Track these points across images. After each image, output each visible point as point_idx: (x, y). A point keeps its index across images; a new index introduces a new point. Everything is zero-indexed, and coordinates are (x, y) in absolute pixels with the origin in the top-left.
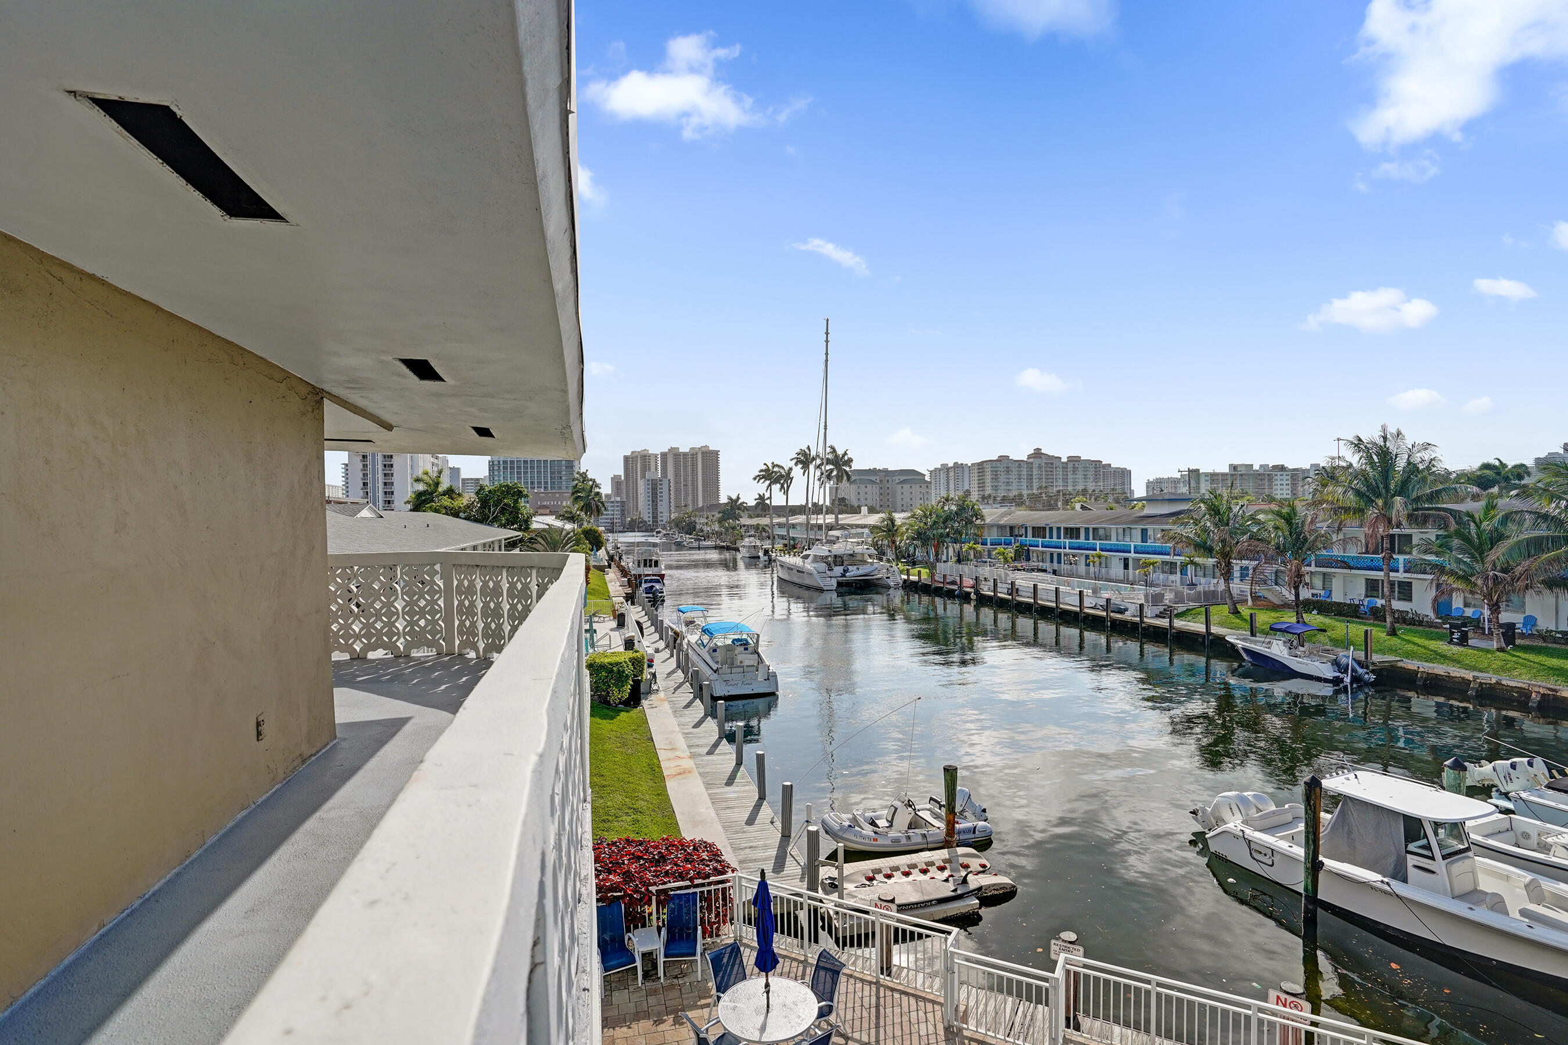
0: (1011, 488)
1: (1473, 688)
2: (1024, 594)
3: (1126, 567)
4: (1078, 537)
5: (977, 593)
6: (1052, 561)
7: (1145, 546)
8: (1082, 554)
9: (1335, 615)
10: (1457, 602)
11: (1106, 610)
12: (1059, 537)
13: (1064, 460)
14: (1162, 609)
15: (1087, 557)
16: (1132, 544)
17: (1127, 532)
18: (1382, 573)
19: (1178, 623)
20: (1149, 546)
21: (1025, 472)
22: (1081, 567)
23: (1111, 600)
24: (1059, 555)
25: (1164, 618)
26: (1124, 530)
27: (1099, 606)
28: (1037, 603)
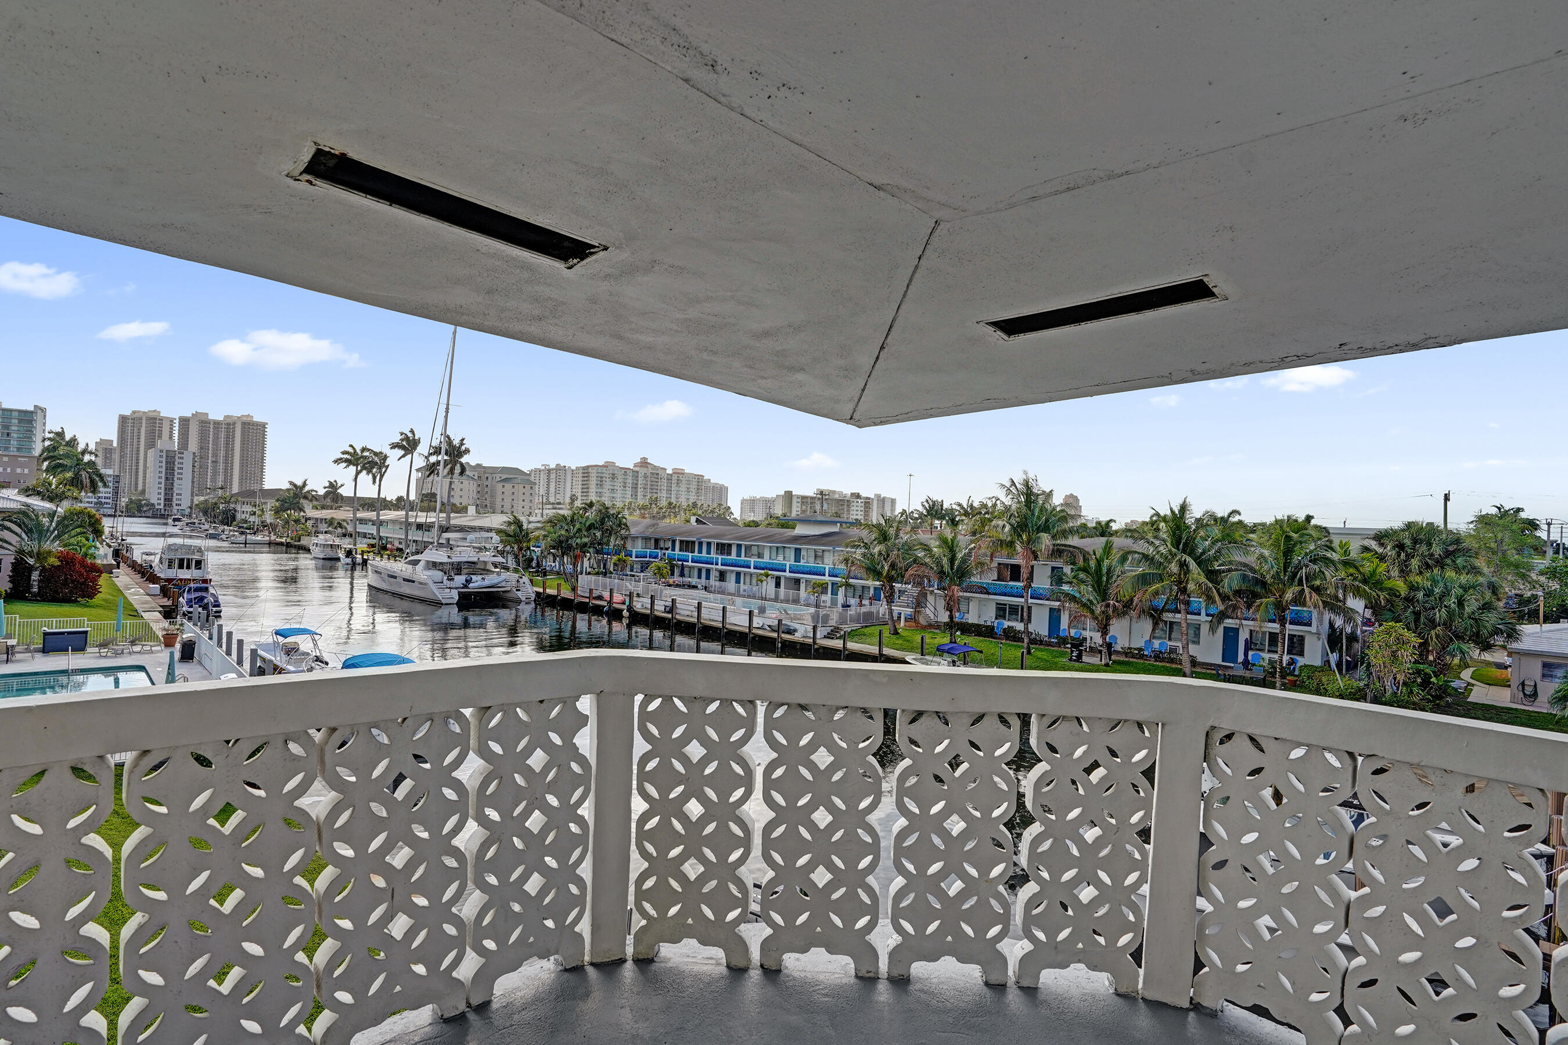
0: (615, 495)
2: (682, 612)
3: (778, 585)
4: (729, 554)
5: (630, 609)
6: (700, 577)
7: (797, 566)
8: (732, 571)
9: (975, 635)
10: (1064, 623)
11: (778, 631)
13: (669, 471)
14: (829, 629)
15: (738, 574)
16: (788, 564)
17: (781, 551)
18: (1022, 600)
19: (852, 646)
20: (804, 566)
21: (630, 481)
22: (731, 584)
23: (780, 621)
24: (708, 571)
25: (833, 638)
26: (777, 548)
27: (769, 626)
28: (700, 623)
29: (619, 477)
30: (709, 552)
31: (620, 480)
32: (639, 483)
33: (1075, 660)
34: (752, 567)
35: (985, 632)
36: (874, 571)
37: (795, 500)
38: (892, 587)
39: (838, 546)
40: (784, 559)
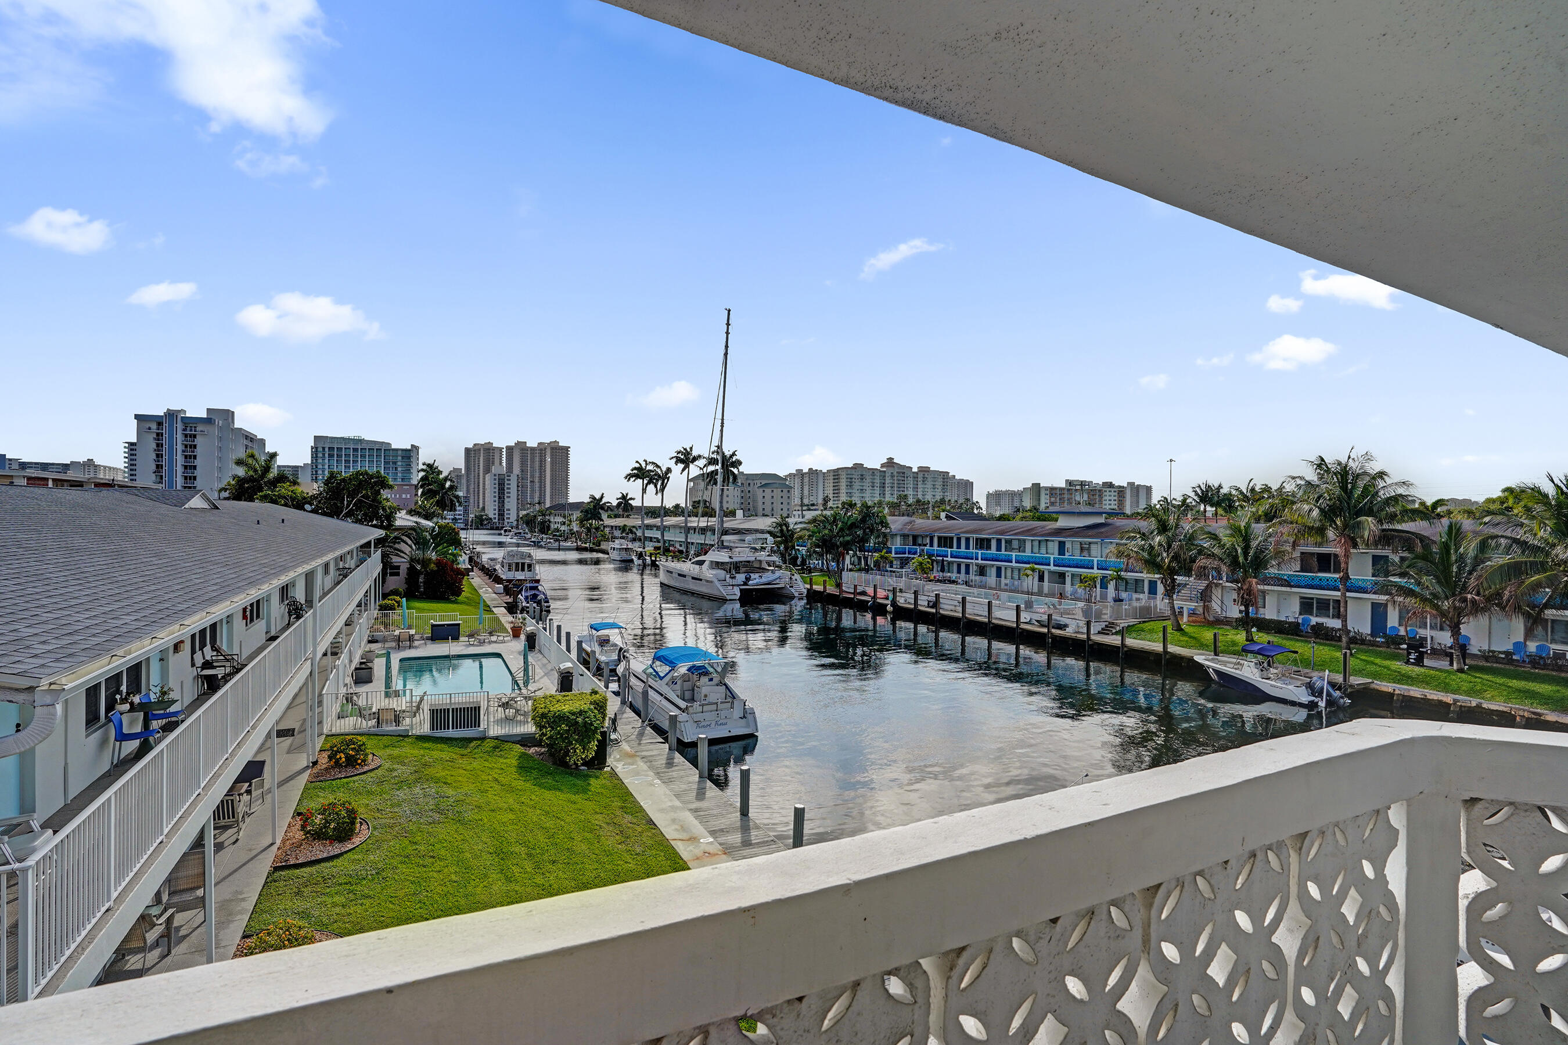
0: (863, 495)
1: (1453, 712)
2: (946, 607)
3: (1041, 578)
4: (989, 548)
5: (894, 603)
6: (959, 572)
7: (1062, 559)
8: (993, 566)
9: (1276, 633)
10: (1393, 619)
11: (1048, 626)
12: (967, 547)
13: (915, 469)
14: (1103, 625)
15: (999, 569)
16: (1052, 557)
17: (1043, 545)
18: (1339, 593)
19: (1131, 642)
20: (1070, 560)
21: (878, 481)
22: (991, 579)
23: (1050, 616)
24: (967, 566)
25: (1108, 634)
26: (1040, 541)
27: (1037, 621)
28: (966, 618)
29: (867, 477)
31: (868, 481)
32: (887, 482)
33: (1413, 664)
34: (1014, 561)
35: (1291, 630)
36: (1152, 563)
37: (1043, 493)
38: (1174, 580)
39: (1107, 537)
40: (1047, 553)
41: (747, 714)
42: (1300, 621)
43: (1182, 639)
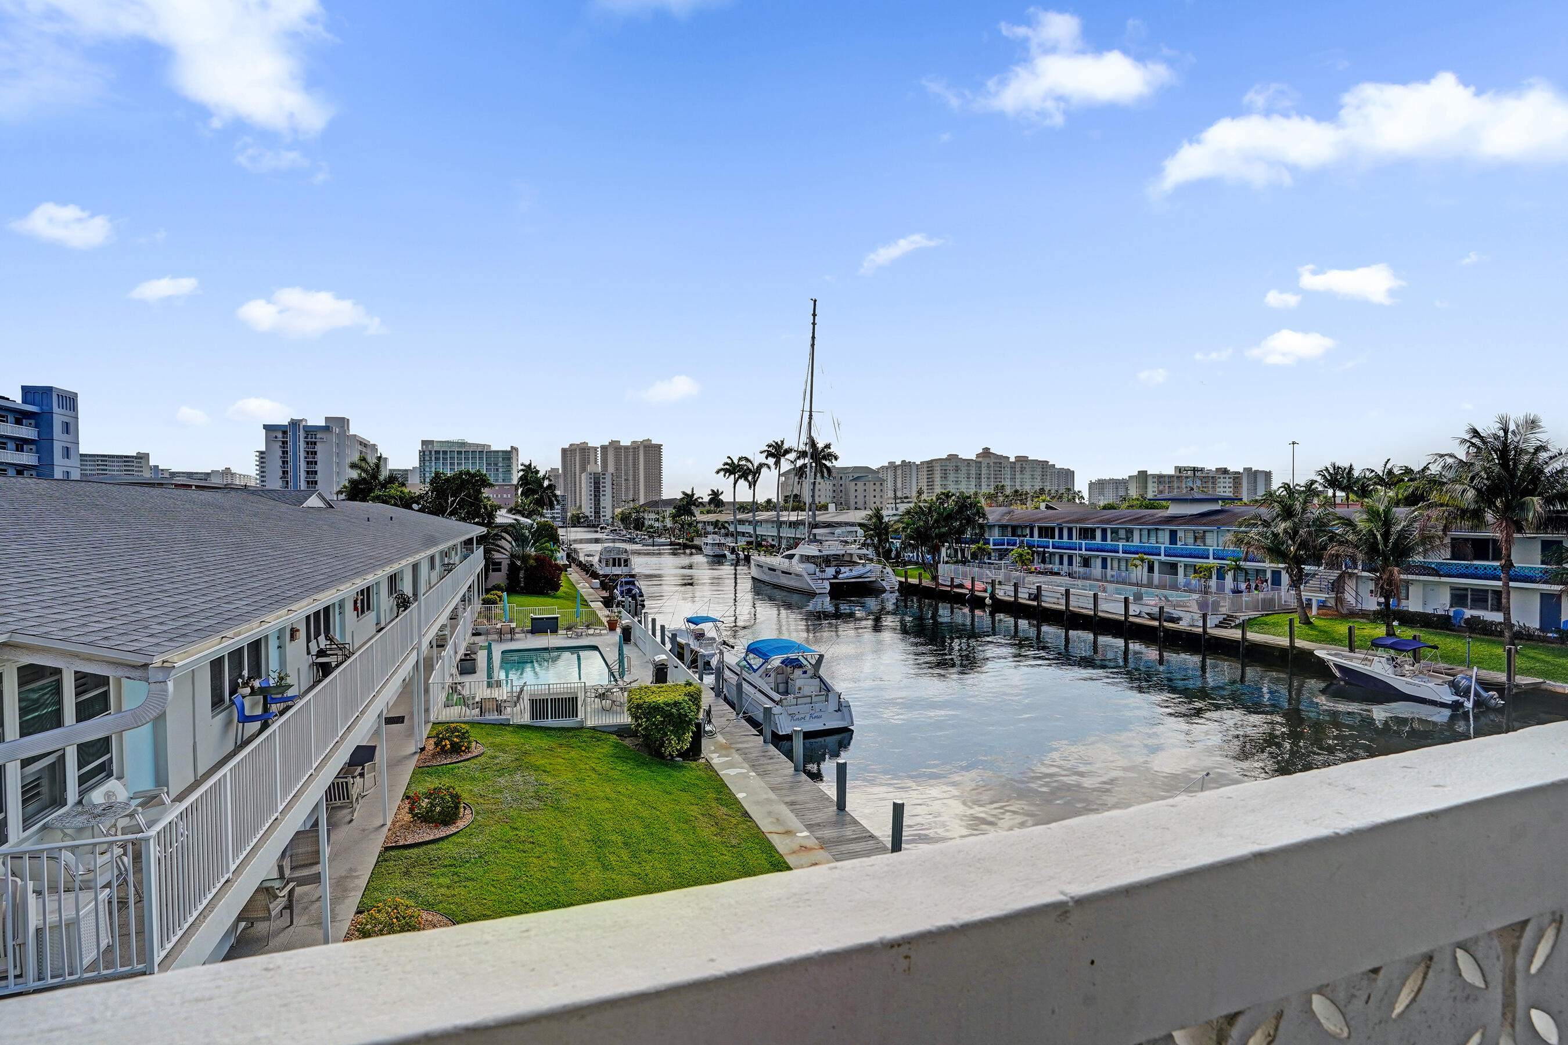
0: (959, 487)
2: (1048, 599)
3: (1151, 569)
4: (1094, 538)
5: (993, 596)
6: (1061, 563)
7: (1174, 549)
8: (1098, 556)
9: (1423, 627)
11: (1159, 619)
13: (1012, 459)
14: (1221, 617)
15: (1104, 560)
16: (1163, 546)
17: (1153, 534)
19: (1252, 636)
20: (1182, 549)
21: (973, 471)
22: (1096, 569)
23: (1161, 608)
24: (1070, 558)
25: (1226, 628)
26: (1149, 530)
27: (1148, 614)
28: (1070, 611)
29: (963, 469)
30: (1070, 537)
31: (963, 472)
32: (983, 473)
34: (1121, 551)
35: (1441, 623)
36: (1276, 551)
37: (1151, 480)
38: (1301, 570)
39: (1224, 525)
40: (1157, 543)
41: (842, 707)
42: (1451, 614)
43: (1311, 632)
